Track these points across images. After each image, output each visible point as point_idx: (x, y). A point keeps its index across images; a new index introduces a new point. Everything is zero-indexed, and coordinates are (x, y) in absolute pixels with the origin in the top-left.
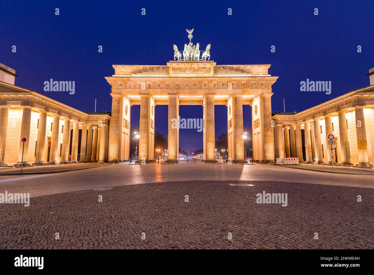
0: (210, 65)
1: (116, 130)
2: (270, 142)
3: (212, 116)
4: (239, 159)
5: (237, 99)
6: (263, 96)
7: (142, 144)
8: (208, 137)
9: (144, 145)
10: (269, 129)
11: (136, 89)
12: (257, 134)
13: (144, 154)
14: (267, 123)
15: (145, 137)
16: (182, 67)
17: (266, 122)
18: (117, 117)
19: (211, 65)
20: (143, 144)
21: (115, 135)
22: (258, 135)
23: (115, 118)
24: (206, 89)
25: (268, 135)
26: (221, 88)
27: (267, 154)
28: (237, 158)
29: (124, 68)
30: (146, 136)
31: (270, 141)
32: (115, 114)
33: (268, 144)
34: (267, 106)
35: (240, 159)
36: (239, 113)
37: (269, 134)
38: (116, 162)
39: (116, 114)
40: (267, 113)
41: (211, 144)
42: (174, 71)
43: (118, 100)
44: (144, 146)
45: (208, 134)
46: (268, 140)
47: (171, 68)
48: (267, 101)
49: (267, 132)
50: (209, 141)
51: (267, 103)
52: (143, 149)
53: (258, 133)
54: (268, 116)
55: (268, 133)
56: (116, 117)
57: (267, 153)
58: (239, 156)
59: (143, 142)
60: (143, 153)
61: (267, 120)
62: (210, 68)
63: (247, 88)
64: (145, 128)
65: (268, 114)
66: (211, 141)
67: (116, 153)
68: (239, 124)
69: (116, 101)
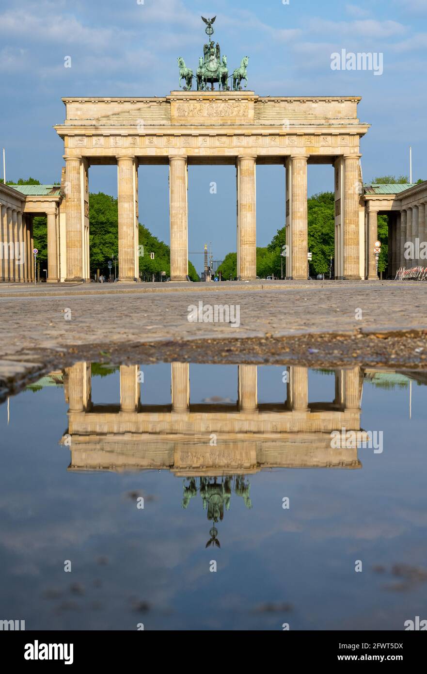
0: (248, 99)
1: (77, 224)
2: (352, 244)
3: (250, 198)
4: (297, 274)
6: (345, 158)
7: (124, 249)
8: (243, 235)
9: (129, 250)
10: (352, 221)
11: (110, 145)
13: (129, 266)
15: (129, 237)
16: (195, 102)
17: (348, 208)
20: (126, 249)
21: (76, 233)
23: (74, 201)
24: (239, 147)
25: (350, 230)
26: (268, 145)
27: (348, 266)
28: (295, 272)
29: (83, 102)
30: (132, 235)
31: (352, 241)
33: (350, 247)
34: (350, 178)
35: (300, 274)
36: (300, 192)
37: (352, 229)
39: (75, 194)
40: (350, 192)
41: (248, 247)
43: (77, 167)
45: (243, 229)
46: (350, 241)
47: (174, 106)
48: (350, 169)
49: (349, 226)
50: (245, 243)
51: (350, 173)
52: (126, 258)
53: (339, 225)
54: (352, 196)
56: (76, 200)
57: (348, 263)
58: (298, 268)
59: (126, 246)
60: (126, 264)
61: (350, 204)
62: (247, 106)
63: (316, 144)
64: (129, 220)
66: (248, 243)
67: (79, 265)
68: (299, 212)
69: (73, 170)
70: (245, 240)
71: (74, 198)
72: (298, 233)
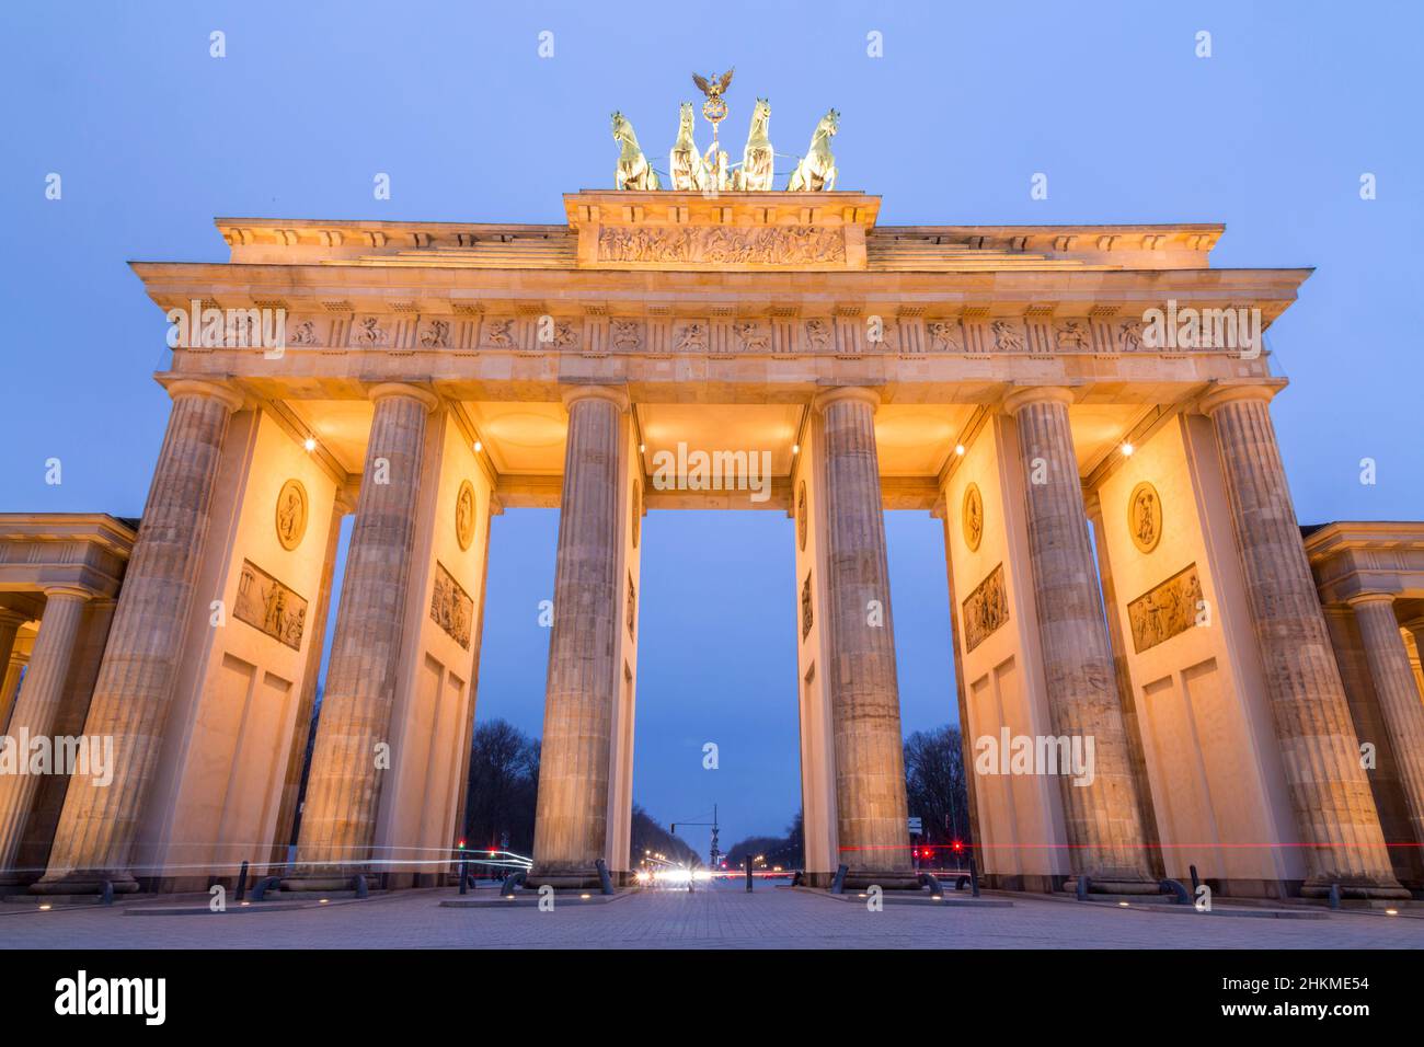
0: (842, 216)
1: (154, 628)
2: (1331, 726)
3: (867, 530)
4: (1110, 865)
5: (1041, 418)
6: (1217, 399)
7: (333, 737)
8: (845, 679)
9: (355, 740)
10: (1307, 628)
11: (347, 345)
12: (1177, 679)
13: (343, 818)
14: (1284, 579)
15: (363, 682)
16: (662, 223)
17: (1276, 576)
18: (178, 535)
19: (848, 216)
20: (342, 737)
21: (136, 666)
22: (1185, 686)
23: (162, 536)
24: (818, 355)
25: (1306, 668)
26: (923, 348)
27: (1332, 827)
28: (1090, 853)
29: (292, 238)
30: (379, 674)
31: (1329, 714)
32: (164, 509)
33: (1323, 739)
34: (1255, 462)
35: (1120, 864)
36: (1063, 511)
37: (1315, 663)
38: (96, 892)
39: (176, 510)
40: (1266, 513)
41: (872, 733)
42: (611, 245)
43: (206, 420)
44: (352, 753)
45: (844, 658)
46: (1316, 711)
47: (590, 231)
48: (1248, 433)
49: (1295, 649)
50: (859, 711)
51: (1250, 446)
52: (335, 777)
53: (1184, 672)
54: (1281, 528)
55: (1302, 657)
56: (171, 533)
57: (1328, 813)
58: (1103, 834)
59: (346, 721)
60: (331, 806)
61: (1279, 561)
62: (841, 234)
63: (1100, 346)
64: (375, 611)
65: (1278, 515)
66: (868, 710)
67: (114, 808)
68: (1071, 587)
69: (189, 426)
70: (859, 700)
71: (165, 527)
72: (1078, 673)
